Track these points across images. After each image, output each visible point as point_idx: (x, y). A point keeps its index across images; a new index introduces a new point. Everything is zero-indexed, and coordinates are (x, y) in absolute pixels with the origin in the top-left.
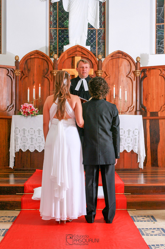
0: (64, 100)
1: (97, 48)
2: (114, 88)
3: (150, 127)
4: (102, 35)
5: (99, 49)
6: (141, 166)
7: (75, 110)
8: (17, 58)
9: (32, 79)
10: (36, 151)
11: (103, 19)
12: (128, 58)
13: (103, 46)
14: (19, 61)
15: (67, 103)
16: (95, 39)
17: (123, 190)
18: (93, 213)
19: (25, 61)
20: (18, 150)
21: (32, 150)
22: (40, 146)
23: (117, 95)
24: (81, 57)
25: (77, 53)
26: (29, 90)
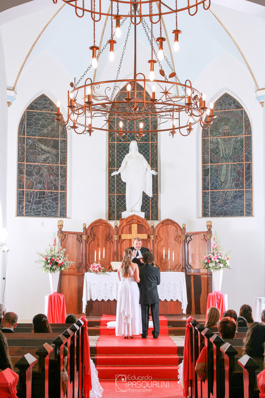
0: (128, 267)
1: (151, 211)
2: (164, 250)
3: (194, 281)
4: (155, 199)
5: (152, 212)
6: (184, 312)
7: (135, 272)
8: (85, 226)
9: (96, 242)
10: (103, 300)
11: (155, 186)
12: (176, 225)
13: (156, 210)
14: (87, 227)
15: (130, 268)
16: (149, 203)
17: (167, 324)
18: (146, 333)
19: (91, 227)
20: (89, 299)
21: (100, 300)
22: (106, 297)
23: (166, 256)
24: (138, 224)
25: (133, 221)
26: (95, 252)
